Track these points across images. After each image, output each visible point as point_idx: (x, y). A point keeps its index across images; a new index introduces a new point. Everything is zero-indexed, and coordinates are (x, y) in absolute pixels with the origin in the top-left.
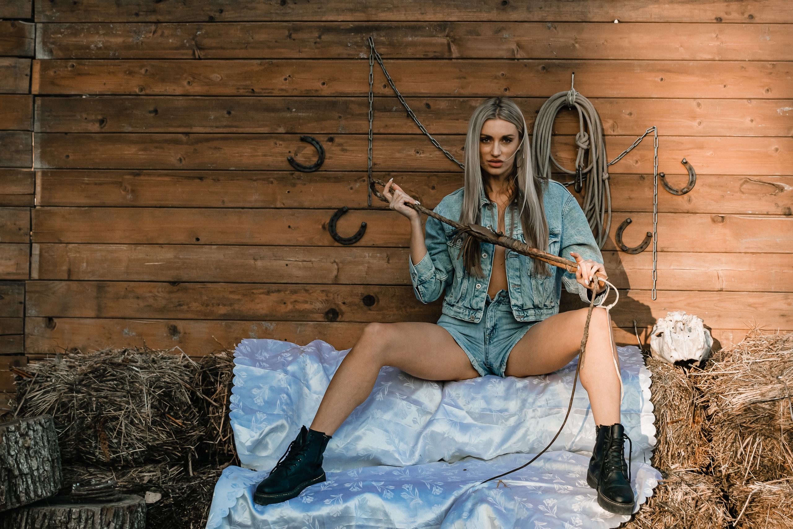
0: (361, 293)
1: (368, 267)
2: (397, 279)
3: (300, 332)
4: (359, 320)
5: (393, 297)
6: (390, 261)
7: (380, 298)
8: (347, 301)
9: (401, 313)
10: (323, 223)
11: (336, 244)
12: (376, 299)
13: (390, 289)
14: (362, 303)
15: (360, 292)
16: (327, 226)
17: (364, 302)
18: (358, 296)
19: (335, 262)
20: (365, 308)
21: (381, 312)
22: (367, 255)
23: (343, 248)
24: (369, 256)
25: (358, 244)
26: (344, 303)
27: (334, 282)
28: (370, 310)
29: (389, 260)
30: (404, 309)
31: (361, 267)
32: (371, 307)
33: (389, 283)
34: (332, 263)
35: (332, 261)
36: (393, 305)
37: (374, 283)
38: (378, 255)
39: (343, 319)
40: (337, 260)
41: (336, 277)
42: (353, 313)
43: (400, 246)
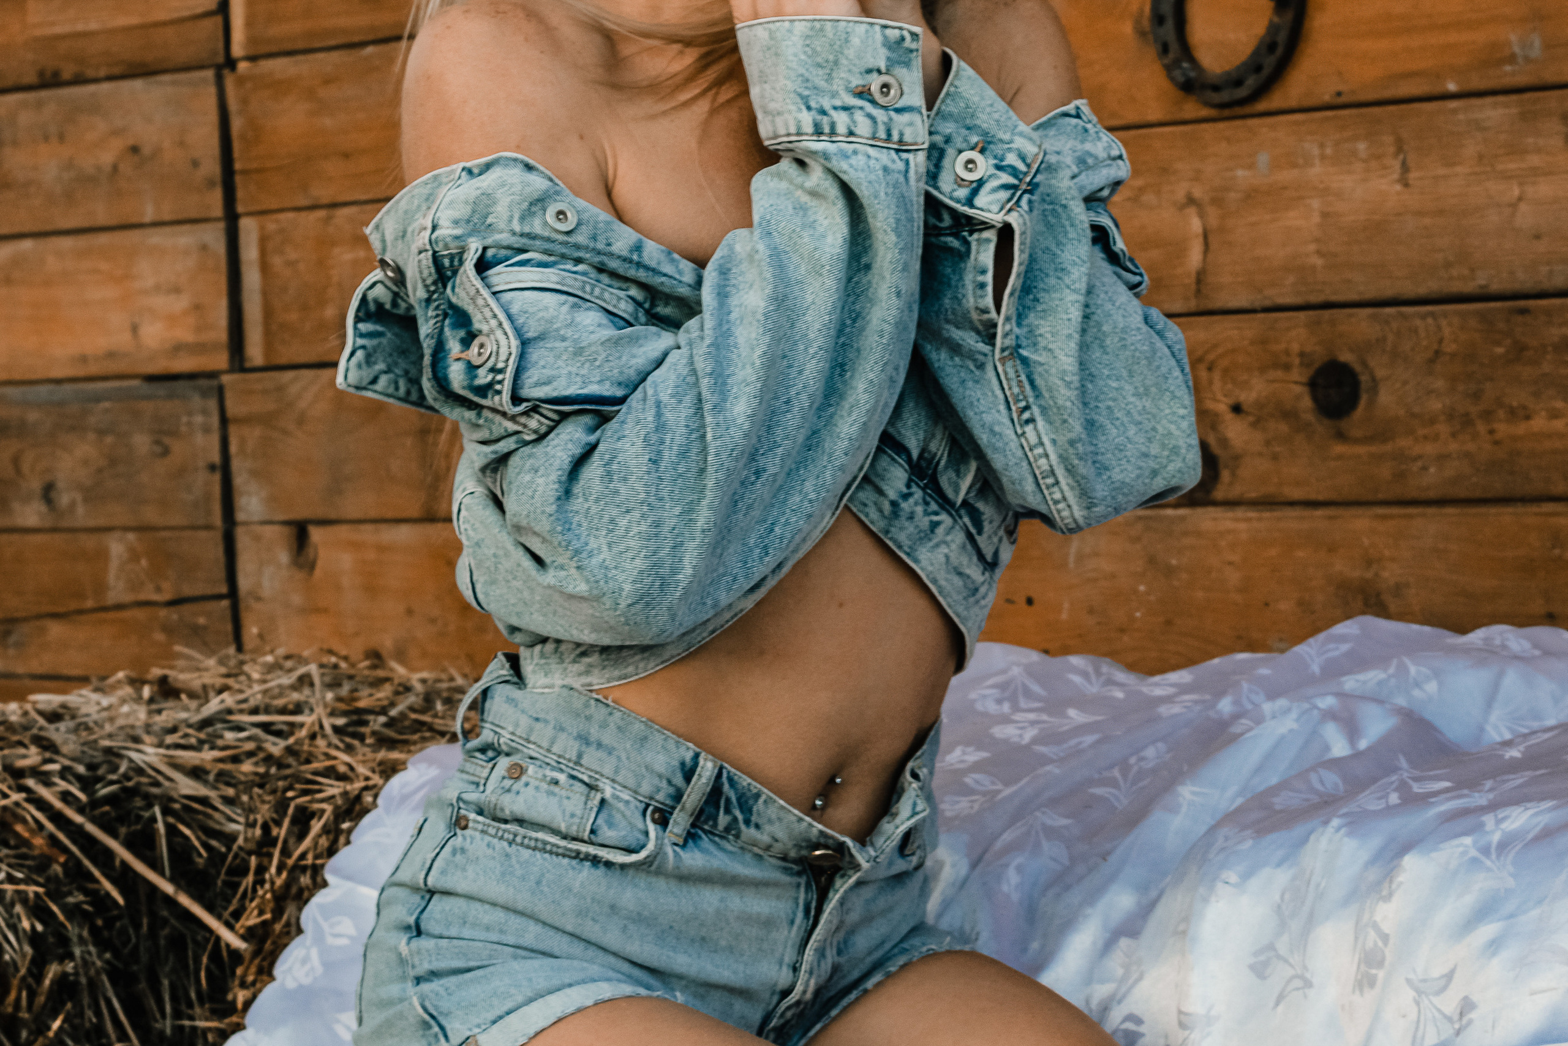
0: (1302, 354)
1: (1325, 215)
2: (1448, 265)
3: (1080, 558)
4: (1297, 494)
5: (1432, 361)
6: (1413, 175)
7: (1380, 373)
8: (1246, 397)
9: (1471, 447)
10: (1134, 7)
11: (1192, 109)
12: (1364, 378)
13: (1418, 322)
14: (1307, 402)
15: (1295, 347)
16: (1146, 23)
17: (1315, 399)
18: (1287, 367)
19: (1191, 201)
20: (1322, 427)
21: (1388, 447)
22: (1316, 151)
23: (1221, 125)
24: (1323, 157)
25: (1275, 100)
26: (1237, 409)
27: (1192, 305)
28: (1341, 436)
29: (1405, 168)
30: (1481, 428)
31: (1293, 218)
32: (1344, 424)
33: (1409, 289)
34: (1182, 207)
35: (1180, 195)
36: (1436, 405)
37: (1353, 297)
38: (1362, 146)
39: (1236, 492)
40: (1198, 193)
41: (1201, 277)
42: (1275, 457)
43: (1452, 87)
